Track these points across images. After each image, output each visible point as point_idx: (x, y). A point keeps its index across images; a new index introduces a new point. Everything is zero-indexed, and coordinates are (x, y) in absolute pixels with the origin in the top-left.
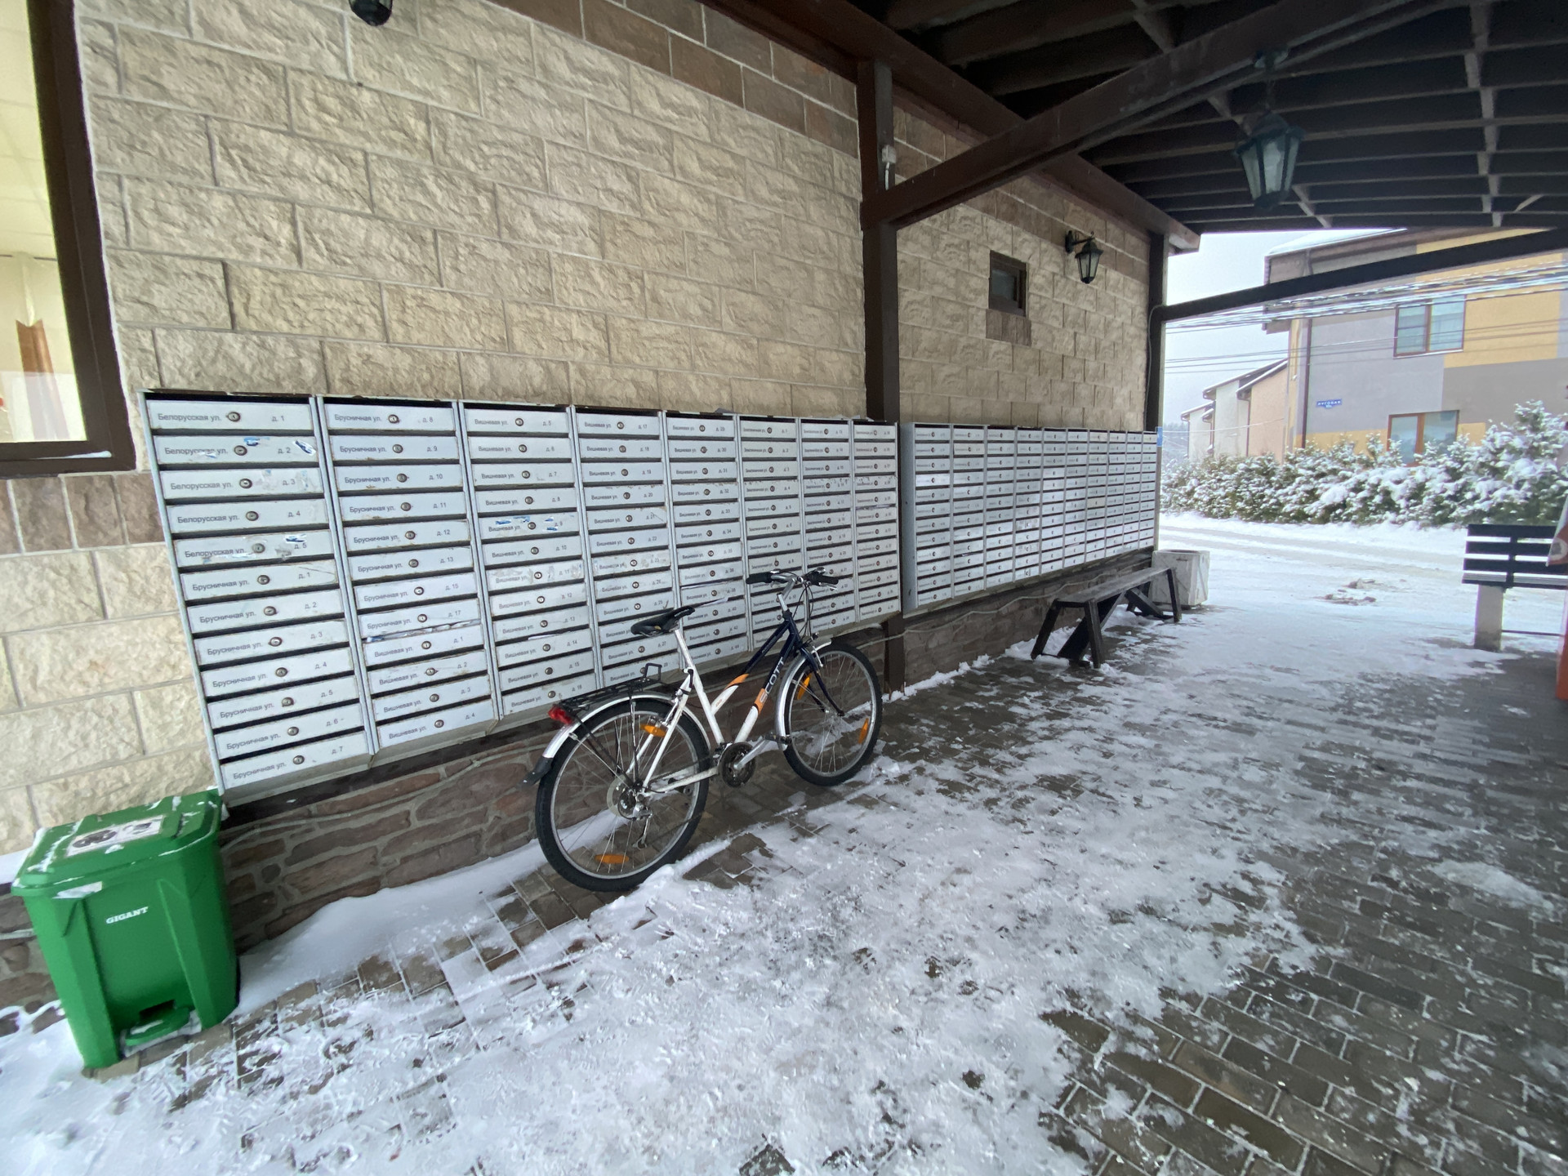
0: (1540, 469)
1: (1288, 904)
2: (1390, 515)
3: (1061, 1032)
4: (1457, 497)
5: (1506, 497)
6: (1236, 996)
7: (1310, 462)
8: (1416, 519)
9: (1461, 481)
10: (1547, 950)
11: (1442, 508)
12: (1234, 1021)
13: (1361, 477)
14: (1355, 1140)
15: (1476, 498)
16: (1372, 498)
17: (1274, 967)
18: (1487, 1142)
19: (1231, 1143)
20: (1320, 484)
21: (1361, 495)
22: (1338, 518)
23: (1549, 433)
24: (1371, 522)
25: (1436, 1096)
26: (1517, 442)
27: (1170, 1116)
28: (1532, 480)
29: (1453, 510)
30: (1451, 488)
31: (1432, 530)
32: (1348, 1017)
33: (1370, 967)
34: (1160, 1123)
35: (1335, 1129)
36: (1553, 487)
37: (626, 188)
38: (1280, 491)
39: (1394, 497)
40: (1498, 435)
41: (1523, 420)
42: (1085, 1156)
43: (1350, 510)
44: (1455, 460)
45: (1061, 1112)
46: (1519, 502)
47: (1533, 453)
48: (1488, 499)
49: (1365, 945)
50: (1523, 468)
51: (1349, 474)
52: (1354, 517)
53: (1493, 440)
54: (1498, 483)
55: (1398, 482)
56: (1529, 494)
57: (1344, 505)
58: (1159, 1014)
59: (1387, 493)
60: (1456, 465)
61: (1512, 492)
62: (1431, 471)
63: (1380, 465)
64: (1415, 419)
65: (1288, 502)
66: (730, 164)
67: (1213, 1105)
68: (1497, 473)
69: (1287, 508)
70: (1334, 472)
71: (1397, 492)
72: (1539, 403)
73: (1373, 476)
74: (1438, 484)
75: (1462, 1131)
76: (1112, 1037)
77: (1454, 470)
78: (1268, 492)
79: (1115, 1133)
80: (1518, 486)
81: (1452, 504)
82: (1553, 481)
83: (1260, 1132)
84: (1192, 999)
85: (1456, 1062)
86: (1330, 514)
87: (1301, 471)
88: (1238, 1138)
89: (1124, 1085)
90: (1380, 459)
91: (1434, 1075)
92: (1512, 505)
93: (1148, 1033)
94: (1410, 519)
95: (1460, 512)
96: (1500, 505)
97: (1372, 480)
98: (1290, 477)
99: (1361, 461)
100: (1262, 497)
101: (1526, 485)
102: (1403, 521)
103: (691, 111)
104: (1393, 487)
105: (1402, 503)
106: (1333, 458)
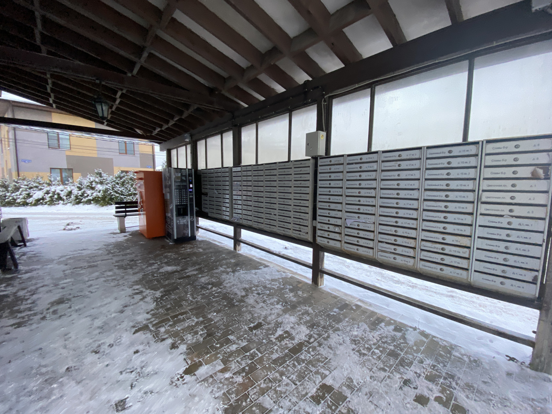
0: (104, 187)
1: (146, 289)
2: (61, 202)
3: (140, 332)
4: (82, 195)
5: (97, 195)
6: (157, 305)
7: (25, 183)
8: (71, 202)
9: (83, 191)
10: (184, 273)
11: (78, 199)
12: (162, 307)
13: (48, 189)
14: (191, 305)
15: (88, 195)
16: (53, 196)
17: (157, 298)
18: (201, 294)
19: (181, 318)
20: (32, 192)
21: (50, 195)
22: (42, 204)
23: (105, 178)
24: (55, 204)
25: (192, 295)
26: (97, 180)
27: (171, 323)
28: (103, 190)
29: (82, 199)
30: (80, 193)
31: (77, 206)
32: (173, 295)
33: (167, 288)
34: (170, 325)
35: (188, 306)
36: (109, 192)
38: (14, 194)
39: (62, 196)
40: (91, 178)
41: (97, 174)
42: (168, 338)
43: (46, 201)
44: (80, 184)
45: (157, 338)
46: (101, 196)
47: (101, 183)
48: (91, 196)
49: (164, 286)
50: (99, 187)
51: (43, 188)
52: (48, 203)
53: (90, 179)
54: (93, 191)
55: (62, 191)
56: (103, 194)
57: (43, 199)
58: (151, 316)
59: (59, 194)
60: (80, 186)
61: (98, 194)
62: (73, 187)
63: (54, 185)
64: (59, 170)
65: (19, 198)
67: (173, 317)
68: (93, 188)
69: (19, 201)
70: (37, 187)
71: (62, 194)
72: (101, 170)
73: (53, 188)
74: (75, 192)
75: (198, 296)
76: (149, 325)
77: (80, 187)
78: (8, 194)
79: (167, 332)
80: (99, 192)
81: (81, 198)
82: (108, 191)
83: (182, 314)
84: (152, 310)
85: (189, 290)
86: (38, 202)
87: (22, 186)
88: (180, 317)
89: (160, 327)
90: (53, 183)
91: (189, 293)
92: (99, 197)
93: (153, 319)
94: (69, 203)
95: (84, 200)
96: (95, 197)
97: (53, 190)
98: (17, 189)
99: (47, 183)
100: (5, 196)
101: (101, 192)
102: (66, 204)
104: (60, 192)
105: (65, 198)
106: (34, 182)
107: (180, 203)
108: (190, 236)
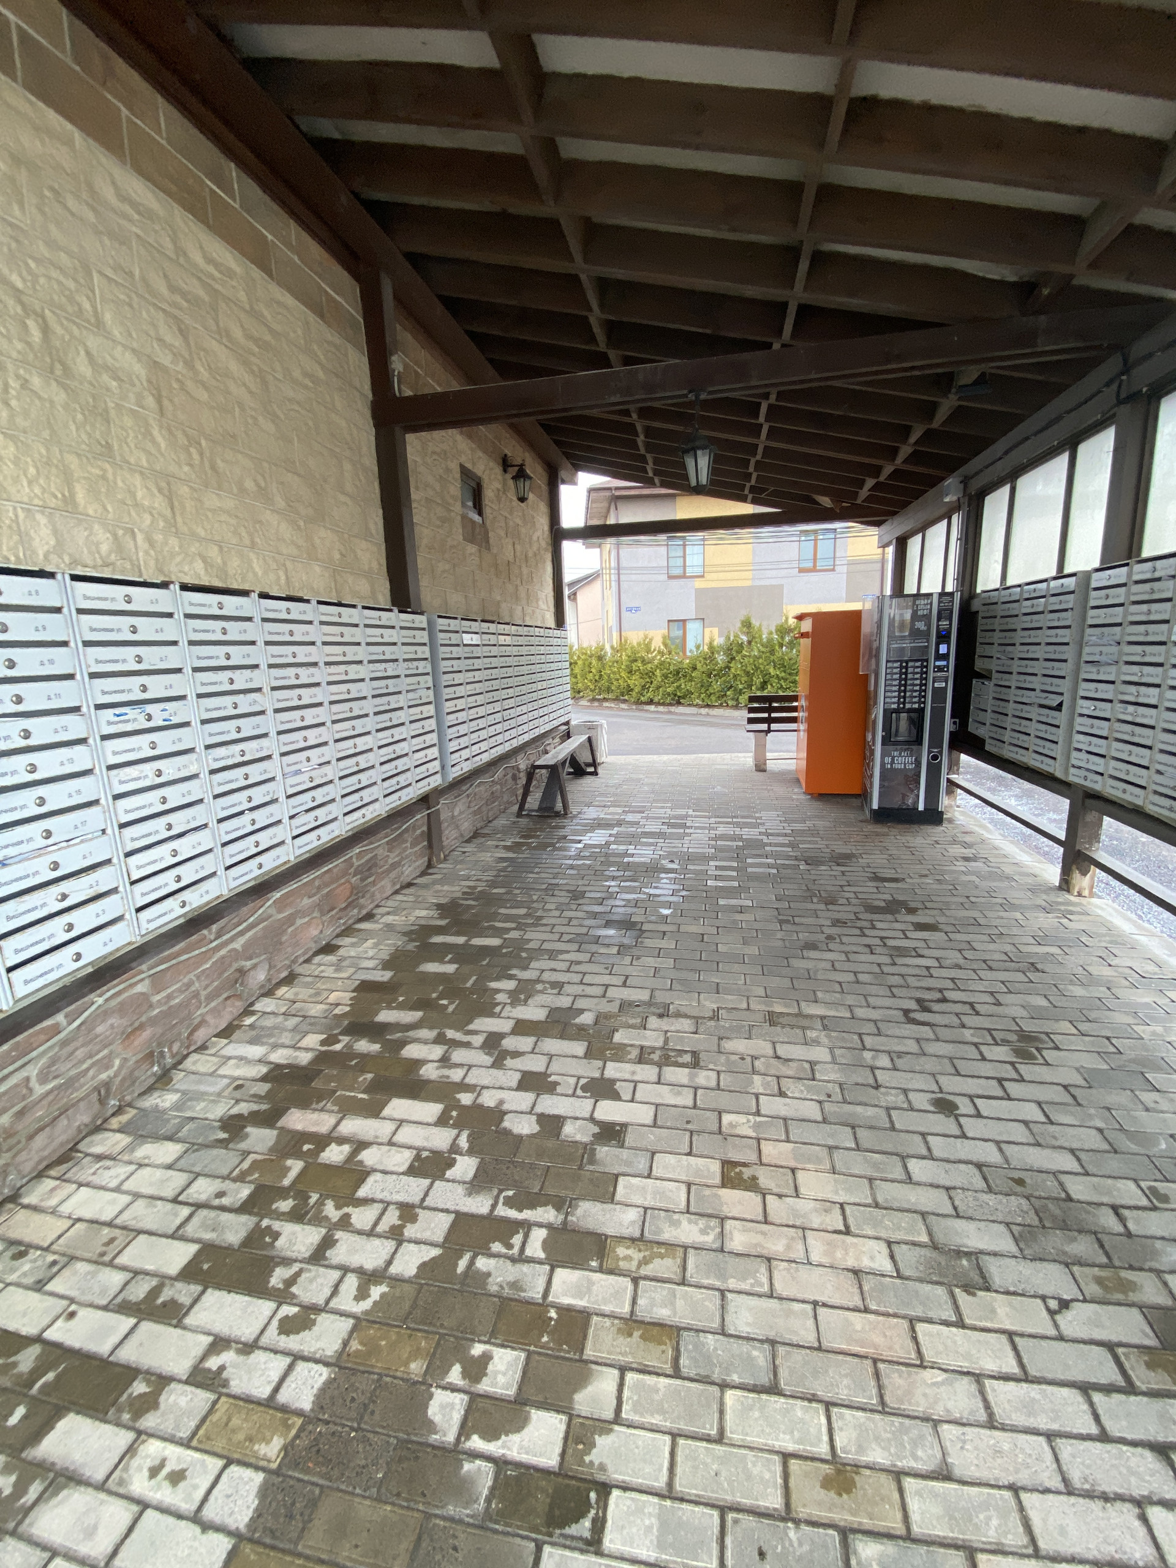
37: (178, 342)
64: (681, 623)
66: (268, 337)
103: (229, 273)
107: (899, 703)
108: (921, 807)
